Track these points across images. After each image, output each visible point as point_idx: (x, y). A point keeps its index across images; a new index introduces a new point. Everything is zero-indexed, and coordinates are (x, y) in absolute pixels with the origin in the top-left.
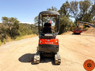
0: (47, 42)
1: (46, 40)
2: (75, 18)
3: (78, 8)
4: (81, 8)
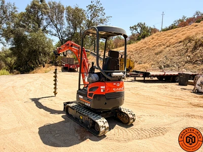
0: (116, 88)
1: (114, 84)
2: (60, 38)
3: (63, 19)
4: (68, 20)
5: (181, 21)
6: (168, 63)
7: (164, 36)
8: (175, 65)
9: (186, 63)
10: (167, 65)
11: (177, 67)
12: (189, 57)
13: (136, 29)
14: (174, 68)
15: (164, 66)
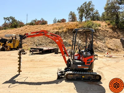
5: (35, 21)
6: (41, 43)
7: (33, 28)
8: (44, 44)
9: (49, 43)
10: (40, 44)
11: (46, 45)
12: (50, 40)
13: (9, 20)
14: (44, 46)
15: (39, 45)
